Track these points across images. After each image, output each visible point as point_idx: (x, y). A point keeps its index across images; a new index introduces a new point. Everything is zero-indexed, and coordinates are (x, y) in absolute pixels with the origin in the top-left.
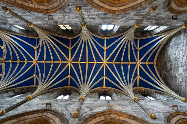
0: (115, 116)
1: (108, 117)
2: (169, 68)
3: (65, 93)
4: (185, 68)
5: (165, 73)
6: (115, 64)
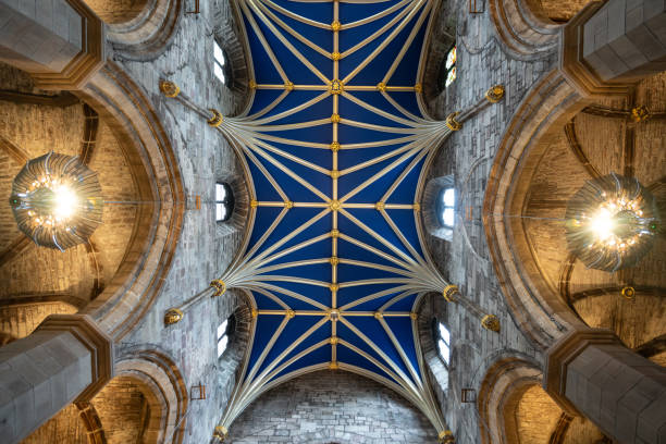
0: (169, 213)
1: (164, 191)
2: (317, 401)
3: (233, 70)
4: (318, 436)
6: (330, 239)
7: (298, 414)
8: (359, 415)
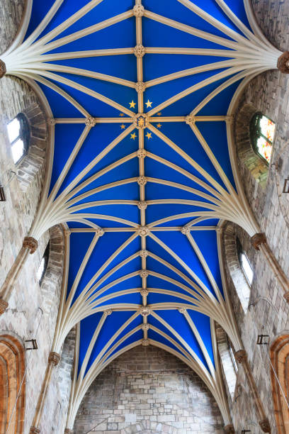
4: (139, 428)
6: (140, 258)
7: (122, 404)
8: (167, 403)
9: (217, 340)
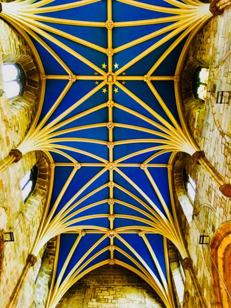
2: (101, 297)
3: (25, 71)
5: (92, 287)
9: (169, 260)
